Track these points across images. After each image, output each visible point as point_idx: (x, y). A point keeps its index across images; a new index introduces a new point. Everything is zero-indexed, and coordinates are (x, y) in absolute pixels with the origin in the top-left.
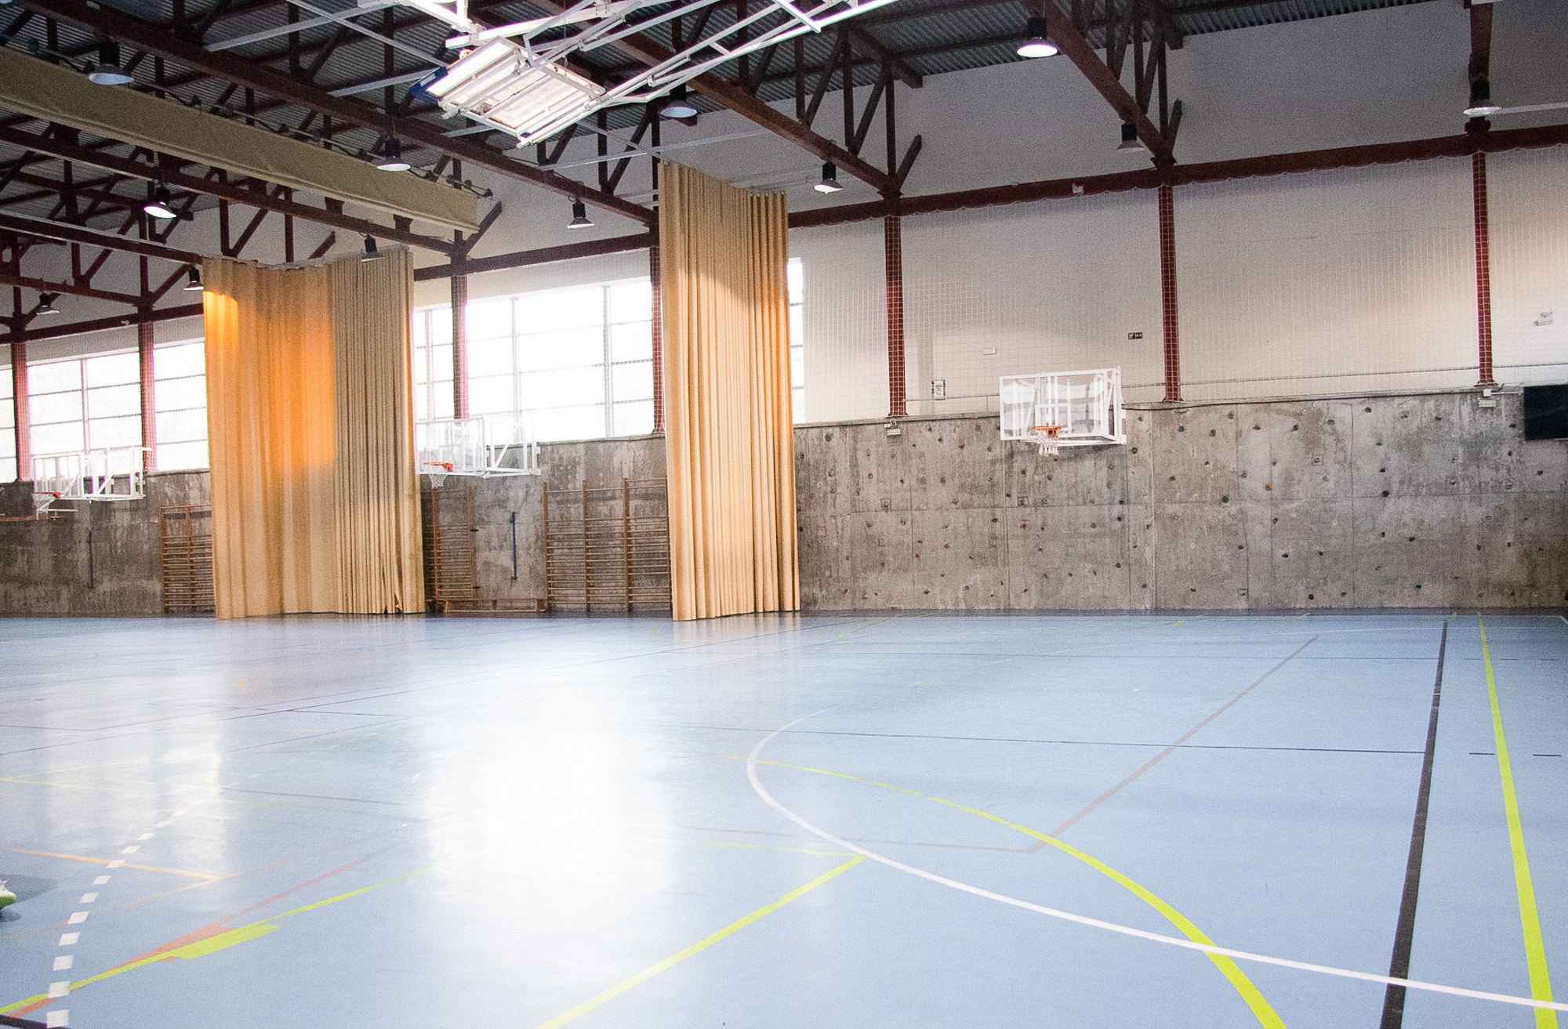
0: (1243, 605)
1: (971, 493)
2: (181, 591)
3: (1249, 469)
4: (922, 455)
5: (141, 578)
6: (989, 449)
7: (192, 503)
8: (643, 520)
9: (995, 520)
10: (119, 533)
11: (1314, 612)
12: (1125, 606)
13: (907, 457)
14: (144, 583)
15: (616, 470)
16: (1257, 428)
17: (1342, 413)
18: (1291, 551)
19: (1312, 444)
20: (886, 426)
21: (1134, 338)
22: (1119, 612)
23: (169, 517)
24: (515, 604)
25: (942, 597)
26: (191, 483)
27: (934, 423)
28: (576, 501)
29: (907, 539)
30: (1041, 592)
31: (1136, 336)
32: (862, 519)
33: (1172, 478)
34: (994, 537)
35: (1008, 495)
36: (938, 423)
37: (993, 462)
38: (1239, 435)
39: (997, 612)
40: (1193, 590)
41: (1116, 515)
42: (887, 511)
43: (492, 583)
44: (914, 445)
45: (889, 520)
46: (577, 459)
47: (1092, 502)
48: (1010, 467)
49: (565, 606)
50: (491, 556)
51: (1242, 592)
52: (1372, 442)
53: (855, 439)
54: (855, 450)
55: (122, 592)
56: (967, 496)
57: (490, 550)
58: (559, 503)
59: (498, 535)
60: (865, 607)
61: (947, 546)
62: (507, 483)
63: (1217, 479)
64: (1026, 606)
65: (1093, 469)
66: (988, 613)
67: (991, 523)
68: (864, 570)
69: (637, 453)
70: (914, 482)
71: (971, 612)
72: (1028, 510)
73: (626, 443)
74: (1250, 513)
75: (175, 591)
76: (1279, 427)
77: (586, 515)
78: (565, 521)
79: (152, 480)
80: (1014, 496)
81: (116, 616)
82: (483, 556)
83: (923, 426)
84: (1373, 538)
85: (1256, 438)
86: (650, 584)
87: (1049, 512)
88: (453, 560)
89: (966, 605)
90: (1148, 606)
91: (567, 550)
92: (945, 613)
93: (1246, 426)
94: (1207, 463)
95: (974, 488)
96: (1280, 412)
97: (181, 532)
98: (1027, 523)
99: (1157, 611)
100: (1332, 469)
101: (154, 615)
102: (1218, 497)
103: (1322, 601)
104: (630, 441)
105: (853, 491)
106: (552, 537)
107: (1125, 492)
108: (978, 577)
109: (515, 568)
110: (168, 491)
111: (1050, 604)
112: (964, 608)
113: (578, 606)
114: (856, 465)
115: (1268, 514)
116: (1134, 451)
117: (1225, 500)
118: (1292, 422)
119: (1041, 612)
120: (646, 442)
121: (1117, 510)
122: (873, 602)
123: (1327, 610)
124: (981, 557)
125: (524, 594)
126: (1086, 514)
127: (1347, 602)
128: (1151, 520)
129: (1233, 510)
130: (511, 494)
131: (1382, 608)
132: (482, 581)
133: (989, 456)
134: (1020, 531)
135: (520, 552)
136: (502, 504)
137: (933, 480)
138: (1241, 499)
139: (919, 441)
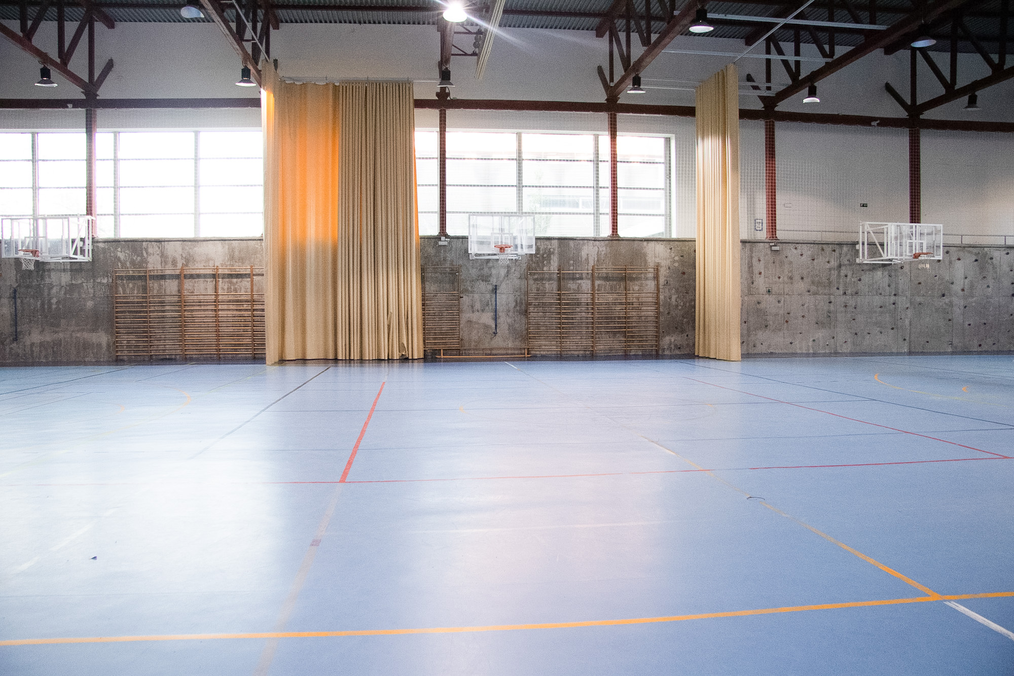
0: (950, 350)
1: (817, 287)
2: (134, 342)
3: (955, 281)
4: (791, 263)
5: (83, 330)
6: (828, 262)
7: (150, 267)
8: (603, 294)
9: (830, 302)
10: (54, 291)
11: (980, 353)
12: (894, 350)
13: (782, 263)
14: (86, 335)
15: (583, 259)
16: (959, 259)
17: (996, 254)
18: (972, 323)
19: (982, 268)
20: (771, 244)
21: (863, 206)
22: (891, 354)
23: (121, 278)
24: (494, 352)
25: (800, 346)
26: (150, 250)
27: (798, 245)
28: (550, 279)
29: (781, 312)
30: (854, 344)
31: (864, 205)
32: (754, 299)
33: (920, 283)
34: (829, 312)
35: (838, 289)
36: (800, 245)
37: (830, 269)
38: (950, 262)
39: (830, 355)
40: (928, 342)
41: (892, 302)
42: (769, 295)
43: (474, 336)
44: (787, 257)
45: (771, 299)
46: (552, 250)
47: (881, 294)
48: (839, 272)
49: (538, 352)
50: (474, 317)
51: (950, 343)
52: (1008, 269)
53: (751, 250)
54: (752, 257)
55: (58, 343)
56: (815, 288)
57: (473, 312)
58: (536, 280)
59: (481, 301)
60: (755, 352)
61: (803, 317)
62: (490, 264)
63: (940, 285)
64: (846, 351)
65: (881, 276)
66: (824, 355)
67: (828, 304)
68: (755, 329)
69: (601, 249)
70: (786, 279)
71: (815, 355)
72: (848, 297)
73: (592, 242)
74: (954, 303)
75: (125, 342)
76: (969, 259)
77: (559, 289)
78: (541, 293)
79: (101, 245)
80: (841, 288)
81: (47, 364)
82: (466, 316)
83: (792, 246)
84: (1007, 317)
85: (958, 264)
86: (608, 338)
87: (859, 299)
88: (438, 319)
89: (813, 351)
90: (906, 350)
91: (541, 314)
92: (802, 355)
93: (954, 258)
94: (936, 276)
95: (819, 284)
96: (969, 252)
97: (136, 292)
98: (847, 304)
99: (910, 353)
100: (991, 282)
101: (98, 363)
102: (940, 294)
103: (985, 347)
104: (595, 240)
105: (750, 282)
106: (530, 304)
107: (897, 288)
108: (820, 334)
109: (496, 325)
110: (121, 255)
111: (858, 350)
112: (812, 352)
113: (549, 352)
114: (752, 266)
115: (962, 303)
116: (902, 268)
117: (943, 295)
118: (974, 258)
119: (852, 354)
120: (607, 242)
121: (893, 298)
122: (760, 349)
123: (987, 352)
124: (822, 323)
125: (502, 344)
126: (877, 300)
127: (995, 348)
128: (908, 305)
129: (947, 301)
130: (494, 271)
131: (1010, 351)
132: (465, 334)
133: (828, 266)
134: (843, 309)
135: (500, 314)
136: (485, 279)
137: (797, 278)
138: (951, 295)
139: (789, 255)
